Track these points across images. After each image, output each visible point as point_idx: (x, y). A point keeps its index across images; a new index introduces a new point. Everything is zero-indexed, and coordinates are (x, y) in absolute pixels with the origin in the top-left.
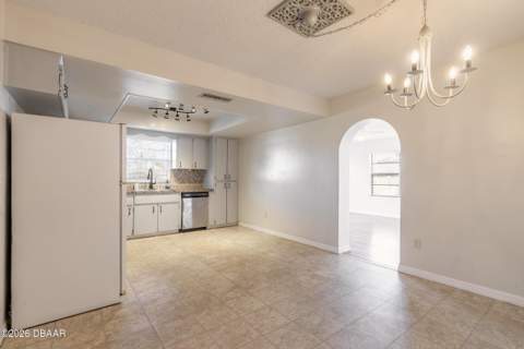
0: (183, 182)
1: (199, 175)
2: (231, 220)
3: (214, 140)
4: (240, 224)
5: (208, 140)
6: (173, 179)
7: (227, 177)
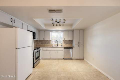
0: (66, 44)
1: (71, 42)
2: (81, 57)
3: (74, 30)
4: (84, 59)
5: (73, 31)
6: (63, 43)
7: (79, 43)
